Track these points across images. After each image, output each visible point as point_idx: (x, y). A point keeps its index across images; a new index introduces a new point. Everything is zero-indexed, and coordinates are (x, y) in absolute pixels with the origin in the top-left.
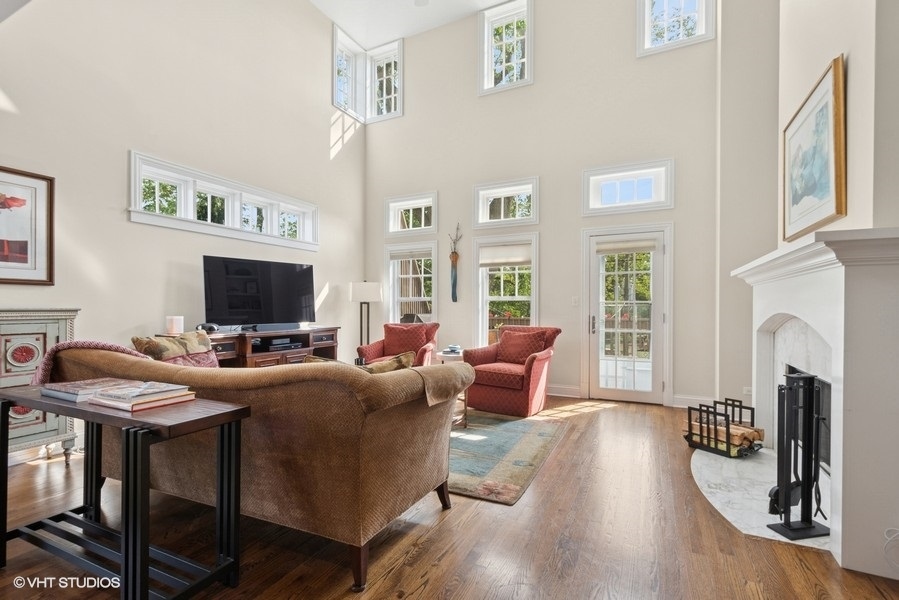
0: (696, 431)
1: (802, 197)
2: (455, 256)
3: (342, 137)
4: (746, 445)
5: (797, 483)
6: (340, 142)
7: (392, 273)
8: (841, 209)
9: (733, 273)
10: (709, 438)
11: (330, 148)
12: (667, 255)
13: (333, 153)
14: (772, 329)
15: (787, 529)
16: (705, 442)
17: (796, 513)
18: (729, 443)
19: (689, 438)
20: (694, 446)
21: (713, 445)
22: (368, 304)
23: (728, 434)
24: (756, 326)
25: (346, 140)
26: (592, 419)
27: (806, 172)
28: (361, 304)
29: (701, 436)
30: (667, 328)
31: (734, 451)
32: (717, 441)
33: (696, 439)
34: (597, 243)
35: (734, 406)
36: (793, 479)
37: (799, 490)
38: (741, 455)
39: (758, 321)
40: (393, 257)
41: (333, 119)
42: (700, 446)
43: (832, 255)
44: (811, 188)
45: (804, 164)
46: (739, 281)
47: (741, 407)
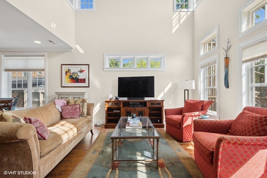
2: (227, 60)
3: (179, 22)
6: (178, 24)
7: (202, 75)
11: (173, 29)
13: (174, 31)
22: (188, 90)
25: (181, 23)
28: (185, 90)
40: (202, 67)
41: (174, 17)
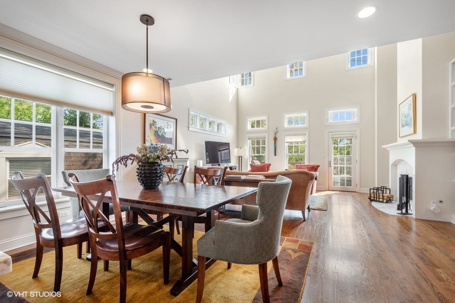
0: (372, 196)
1: (405, 126)
2: (275, 139)
4: (388, 199)
5: (404, 203)
7: (248, 145)
8: (415, 132)
9: (382, 147)
10: (377, 198)
12: (357, 140)
14: (395, 164)
15: (402, 213)
16: (375, 199)
17: (404, 211)
18: (383, 199)
19: (370, 198)
20: (371, 200)
21: (378, 200)
22: (241, 157)
23: (383, 196)
24: (390, 164)
25: (233, 95)
26: (330, 197)
27: (406, 119)
28: (239, 157)
29: (374, 197)
30: (357, 166)
31: (385, 201)
32: (379, 198)
33: (372, 198)
34: (332, 135)
35: (384, 188)
36: (403, 202)
37: (405, 205)
38: (387, 202)
39: (391, 162)
40: (249, 139)
42: (374, 200)
43: (412, 145)
44: (407, 124)
45: (405, 117)
46: (385, 149)
47: (386, 189)
